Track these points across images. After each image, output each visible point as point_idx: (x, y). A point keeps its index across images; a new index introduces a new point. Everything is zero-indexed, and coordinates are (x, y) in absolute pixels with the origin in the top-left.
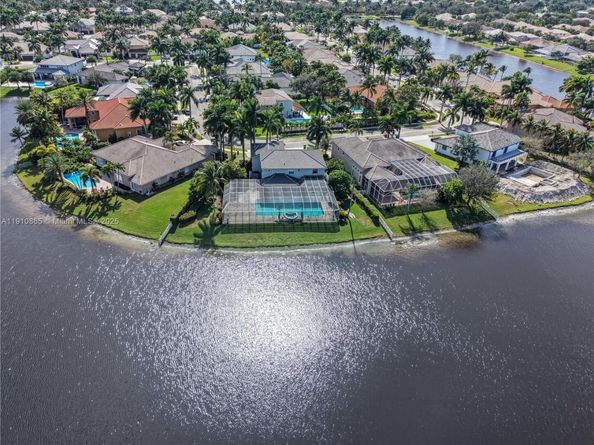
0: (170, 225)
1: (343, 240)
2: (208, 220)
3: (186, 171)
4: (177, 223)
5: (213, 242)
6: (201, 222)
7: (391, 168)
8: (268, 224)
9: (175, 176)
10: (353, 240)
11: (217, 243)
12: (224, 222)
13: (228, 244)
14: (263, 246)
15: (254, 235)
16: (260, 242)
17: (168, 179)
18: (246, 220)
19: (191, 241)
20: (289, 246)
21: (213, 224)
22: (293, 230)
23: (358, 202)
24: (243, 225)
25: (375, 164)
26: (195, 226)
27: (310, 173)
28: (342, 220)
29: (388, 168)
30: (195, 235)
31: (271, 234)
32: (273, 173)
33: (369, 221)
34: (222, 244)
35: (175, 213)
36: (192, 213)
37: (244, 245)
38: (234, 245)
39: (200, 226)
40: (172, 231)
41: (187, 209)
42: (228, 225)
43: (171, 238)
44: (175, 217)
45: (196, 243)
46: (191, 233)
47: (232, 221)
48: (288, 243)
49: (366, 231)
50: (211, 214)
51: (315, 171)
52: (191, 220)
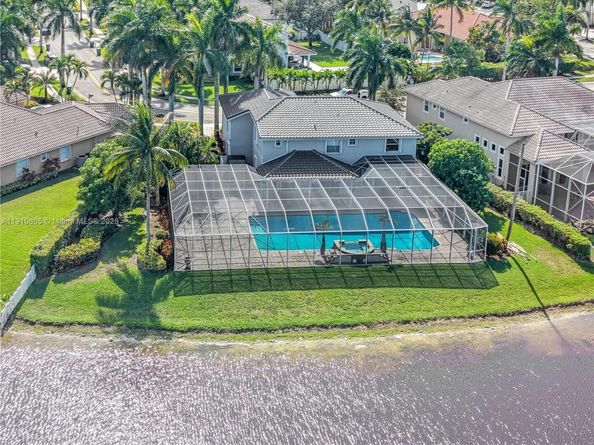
0: (29, 276)
1: (513, 307)
2: (132, 264)
3: (64, 158)
4: (50, 269)
5: (154, 317)
6: (114, 266)
7: (571, 136)
8: (299, 270)
9: (36, 168)
10: (543, 309)
11: (166, 321)
12: (179, 267)
13: (197, 323)
14: (295, 327)
15: (268, 297)
16: (285, 316)
17: (19, 172)
18: (238, 261)
19: (90, 318)
20: (369, 325)
21: (150, 273)
22: (371, 282)
23: (521, 218)
24: (230, 273)
25: (537, 127)
26: (99, 278)
27: (380, 150)
28: (495, 255)
29: (566, 135)
30: (102, 301)
31: (314, 294)
32: (287, 149)
33: (565, 259)
34: (179, 323)
35: (46, 242)
36: (89, 244)
37: (242, 323)
38: (215, 323)
39: (114, 277)
40: (35, 291)
41: (74, 235)
42: (188, 274)
43: (32, 310)
44: (45, 252)
45: (104, 323)
46: (90, 296)
47: (199, 264)
48: (365, 317)
49: (568, 284)
50: (140, 248)
51: (392, 144)
52: (87, 262)
